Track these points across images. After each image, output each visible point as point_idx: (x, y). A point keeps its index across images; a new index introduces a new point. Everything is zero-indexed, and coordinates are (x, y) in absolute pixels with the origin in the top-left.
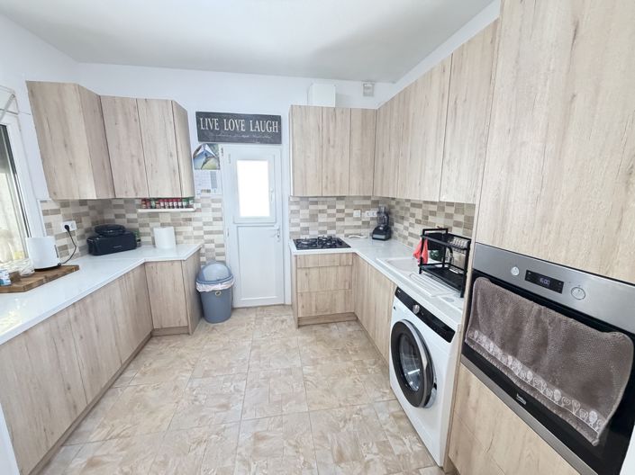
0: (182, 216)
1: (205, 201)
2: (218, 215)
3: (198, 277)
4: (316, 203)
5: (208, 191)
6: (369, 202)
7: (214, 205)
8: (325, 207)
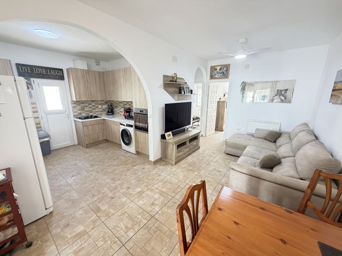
2: (35, 110)
4: (83, 103)
6: (104, 102)
7: (33, 106)
8: (87, 105)
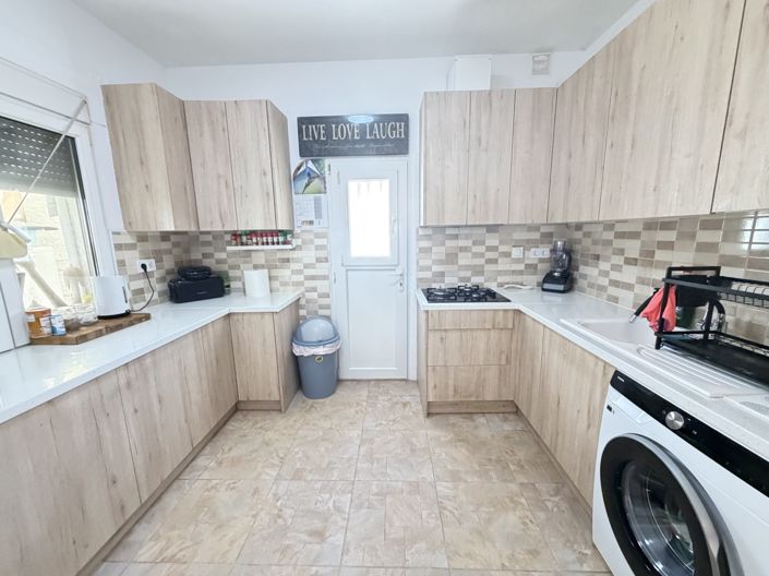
0: (279, 255)
1: (306, 237)
2: (322, 254)
3: (295, 336)
4: (456, 237)
5: (311, 223)
6: (536, 236)
7: (318, 242)
8: (468, 243)
